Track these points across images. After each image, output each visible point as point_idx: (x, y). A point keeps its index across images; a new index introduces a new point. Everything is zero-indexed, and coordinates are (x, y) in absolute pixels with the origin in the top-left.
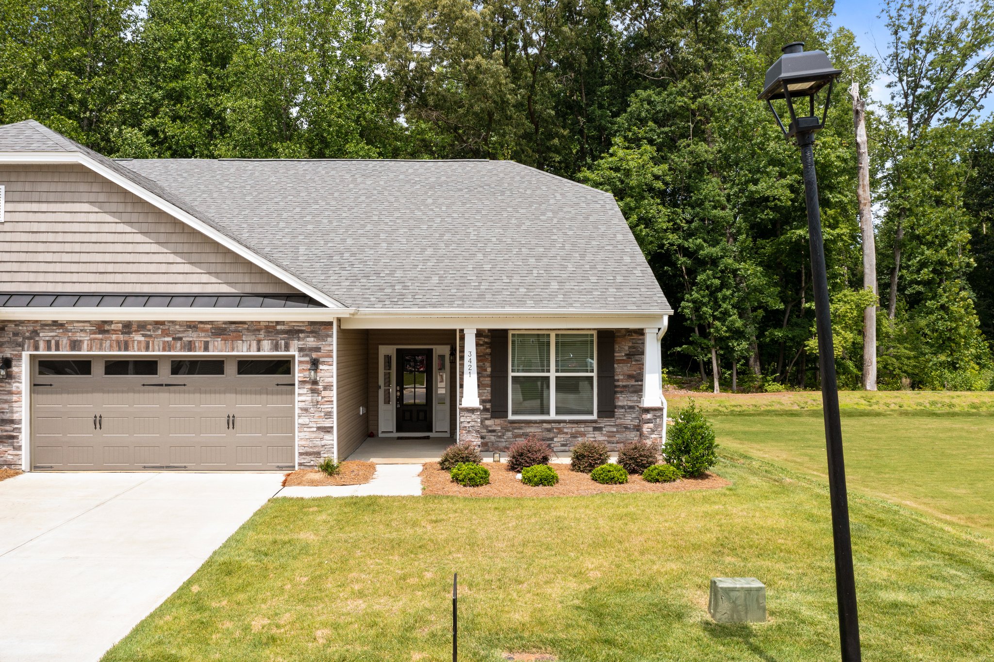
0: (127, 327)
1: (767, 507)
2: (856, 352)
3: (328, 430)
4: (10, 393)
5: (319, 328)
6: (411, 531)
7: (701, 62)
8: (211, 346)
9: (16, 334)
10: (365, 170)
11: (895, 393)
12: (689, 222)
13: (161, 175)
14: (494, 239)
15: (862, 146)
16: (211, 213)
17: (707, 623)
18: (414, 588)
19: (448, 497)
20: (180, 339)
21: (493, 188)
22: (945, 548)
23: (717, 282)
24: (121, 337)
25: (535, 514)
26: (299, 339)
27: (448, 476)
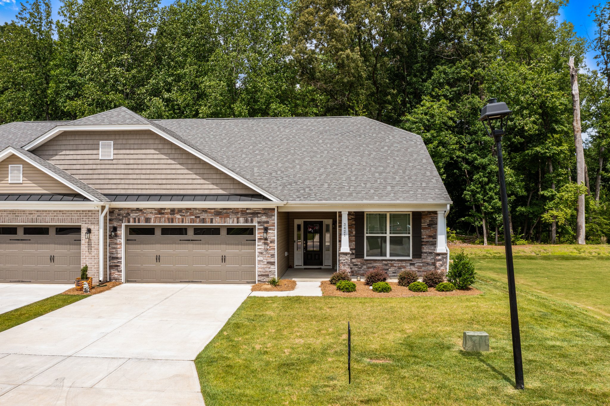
0: (173, 211)
1: (499, 304)
2: (573, 221)
3: (272, 263)
4: (116, 244)
5: (268, 212)
6: (320, 312)
7: (476, 47)
8: (214, 221)
9: (119, 215)
10: (284, 124)
11: (596, 246)
12: (469, 144)
13: (177, 128)
14: (356, 163)
15: (576, 96)
16: (206, 150)
17: (461, 351)
18: (325, 335)
19: (335, 297)
20: (199, 217)
21: (354, 133)
22: (589, 324)
23: (486, 179)
24: (170, 216)
25: (380, 305)
26: (258, 217)
27: (335, 287)
